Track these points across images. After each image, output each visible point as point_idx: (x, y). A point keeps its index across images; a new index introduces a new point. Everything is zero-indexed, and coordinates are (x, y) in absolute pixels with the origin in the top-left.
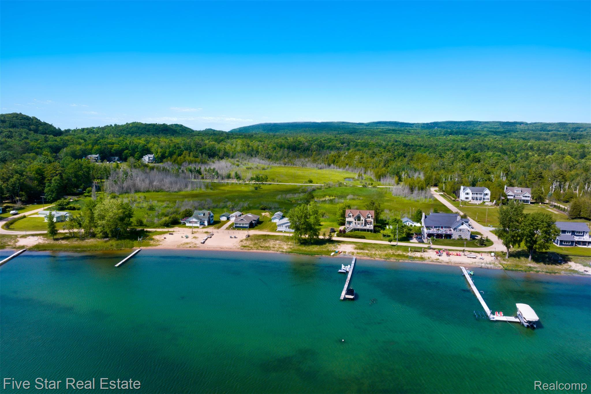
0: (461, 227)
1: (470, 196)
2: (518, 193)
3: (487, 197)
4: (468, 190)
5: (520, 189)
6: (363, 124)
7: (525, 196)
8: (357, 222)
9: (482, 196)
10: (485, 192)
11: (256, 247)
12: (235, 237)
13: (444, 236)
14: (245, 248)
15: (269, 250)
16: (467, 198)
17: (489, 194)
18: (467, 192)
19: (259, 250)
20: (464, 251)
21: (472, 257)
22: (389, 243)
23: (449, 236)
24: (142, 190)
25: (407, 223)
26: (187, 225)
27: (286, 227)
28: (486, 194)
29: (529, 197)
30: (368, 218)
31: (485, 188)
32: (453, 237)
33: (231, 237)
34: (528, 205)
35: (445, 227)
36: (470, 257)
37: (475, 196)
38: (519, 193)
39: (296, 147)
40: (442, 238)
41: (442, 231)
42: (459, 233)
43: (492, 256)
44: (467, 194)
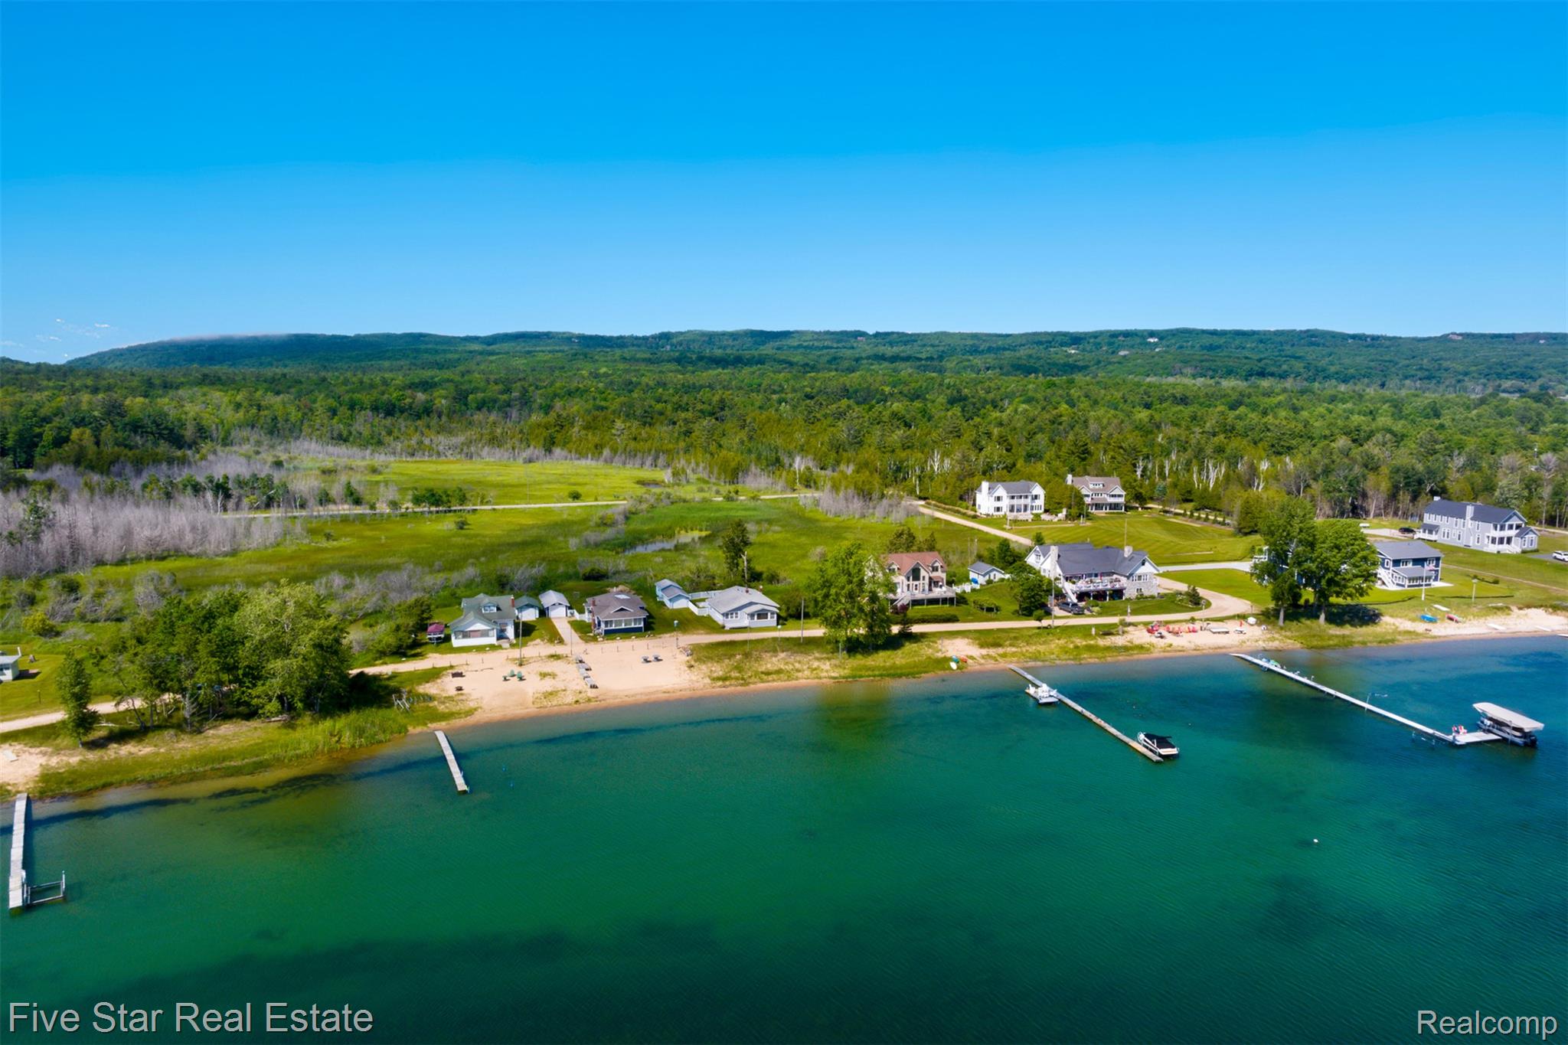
0: (1142, 570)
1: (1005, 503)
2: (1097, 490)
3: (1038, 502)
4: (1001, 491)
5: (1100, 480)
6: (476, 339)
7: (1113, 496)
8: (911, 582)
9: (1029, 501)
10: (1034, 493)
12: (657, 659)
13: (1110, 595)
16: (998, 509)
17: (1042, 497)
18: (997, 494)
20: (1193, 620)
21: (1223, 632)
22: (1036, 624)
23: (1118, 594)
24: (108, 557)
25: (992, 574)
26: (456, 642)
27: (752, 615)
28: (1036, 497)
29: (1120, 496)
30: (933, 570)
31: (1032, 483)
32: (1127, 595)
33: (646, 661)
34: (1121, 513)
35: (1102, 575)
36: (1219, 633)
37: (1016, 502)
38: (1099, 489)
39: (394, 406)
40: (1105, 599)
41: (1103, 584)
42: (1137, 584)
43: (1252, 625)
44: (999, 499)
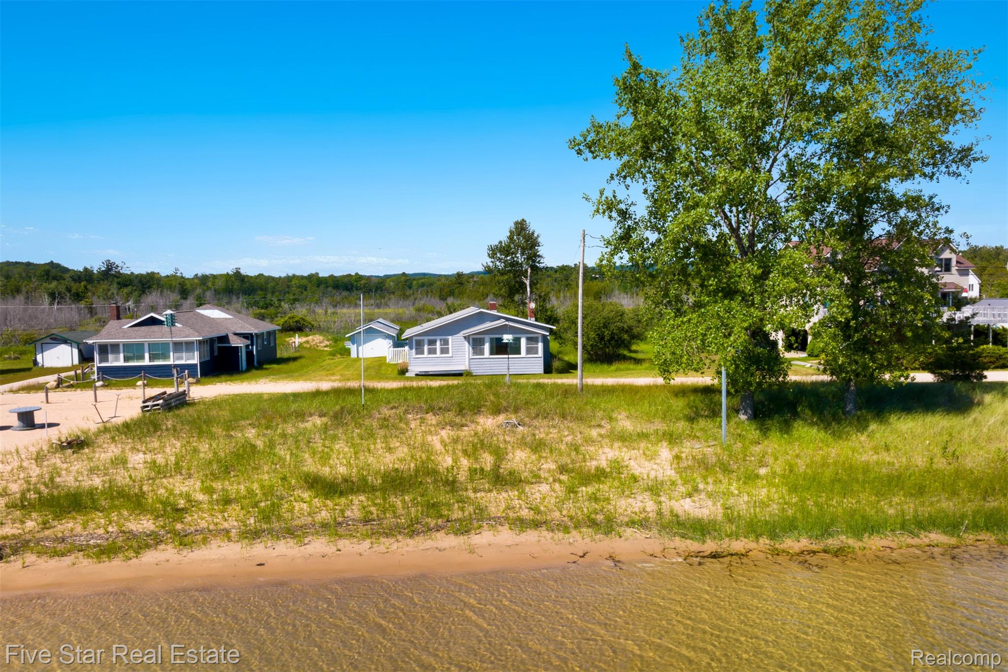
11: (250, 501)
14: (69, 526)
15: (464, 528)
19: (292, 532)
